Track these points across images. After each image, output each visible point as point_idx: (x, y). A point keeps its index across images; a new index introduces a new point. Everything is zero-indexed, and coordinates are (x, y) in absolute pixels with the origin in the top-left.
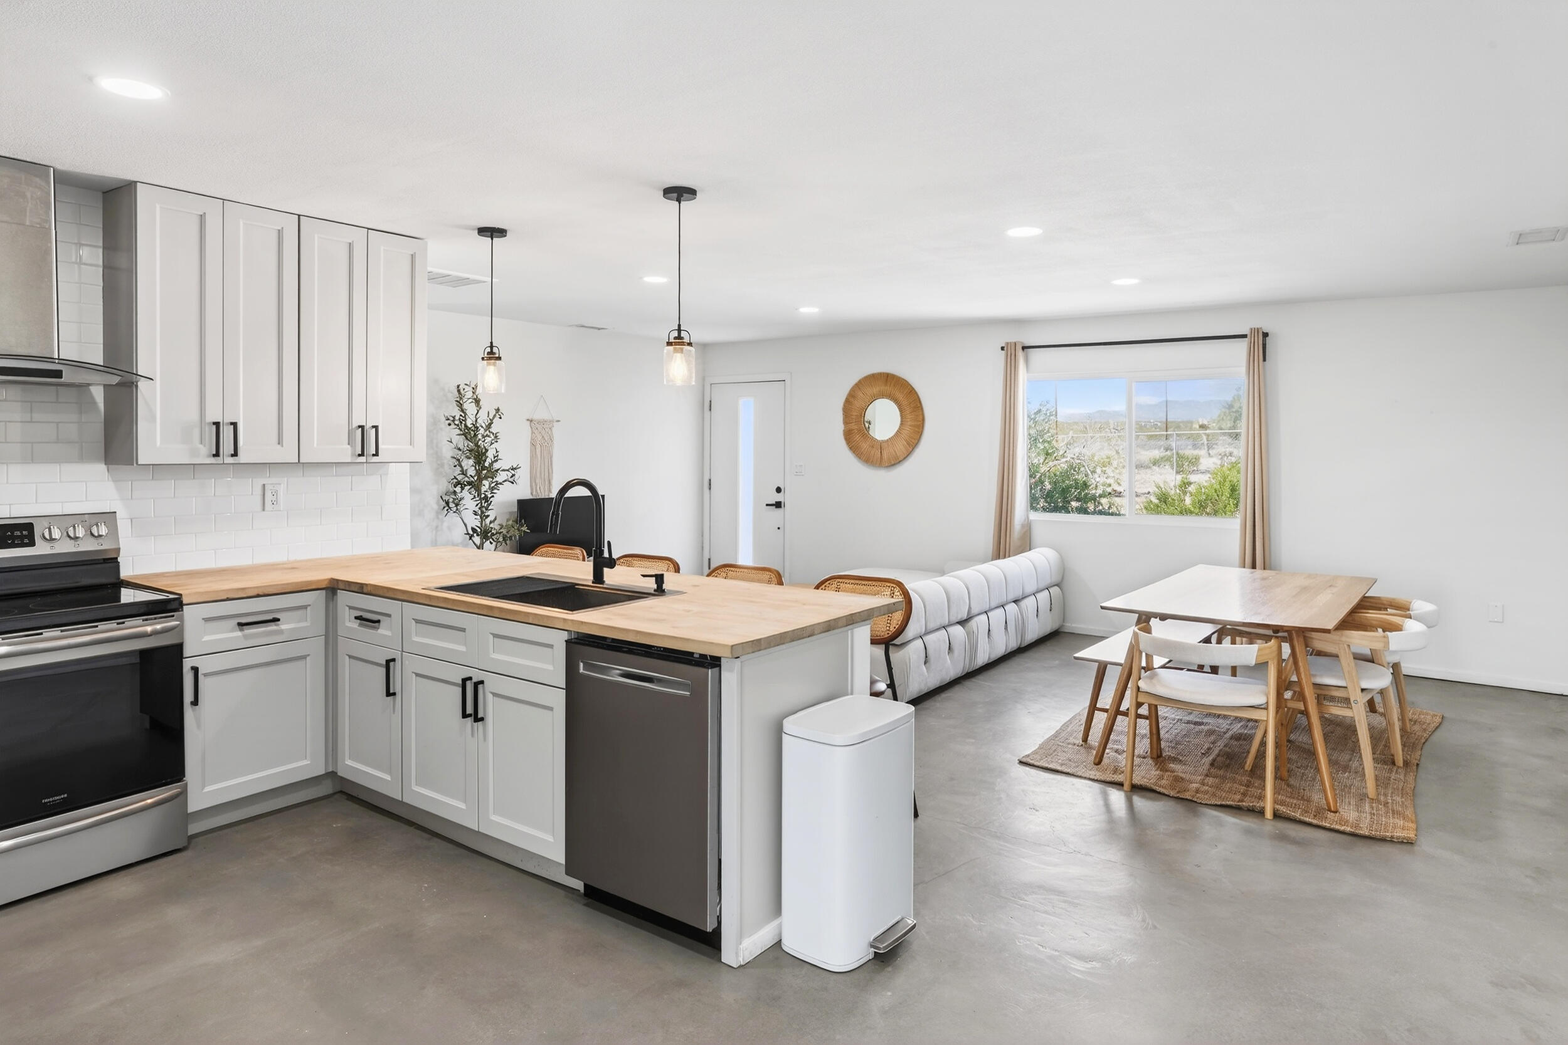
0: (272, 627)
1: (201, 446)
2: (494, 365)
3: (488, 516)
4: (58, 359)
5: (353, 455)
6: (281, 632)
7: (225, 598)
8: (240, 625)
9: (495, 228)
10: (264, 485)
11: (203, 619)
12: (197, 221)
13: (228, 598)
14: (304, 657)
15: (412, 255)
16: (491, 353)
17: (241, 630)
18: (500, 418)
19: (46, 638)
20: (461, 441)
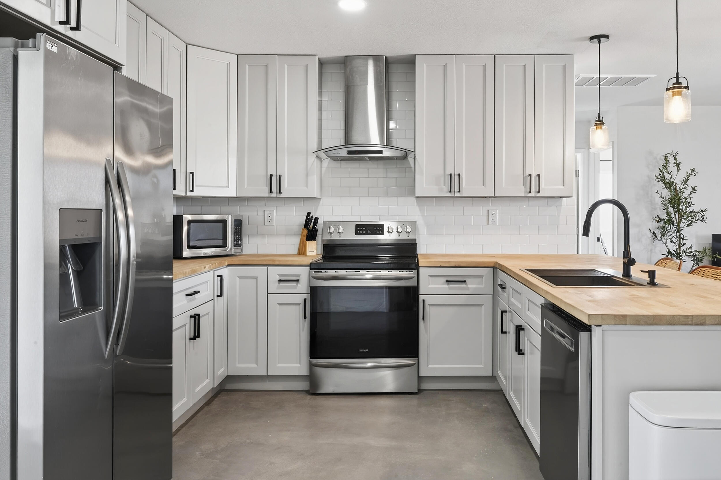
0: (463, 285)
1: (444, 187)
2: (601, 128)
3: (684, 244)
4: (386, 145)
5: (525, 192)
6: (468, 289)
7: (439, 265)
8: (447, 281)
9: (598, 35)
10: (488, 210)
11: (429, 275)
12: (442, 67)
13: (440, 266)
14: (481, 305)
15: (564, 66)
16: (599, 120)
17: (448, 285)
18: (695, 176)
19: (361, 274)
20: (666, 193)
